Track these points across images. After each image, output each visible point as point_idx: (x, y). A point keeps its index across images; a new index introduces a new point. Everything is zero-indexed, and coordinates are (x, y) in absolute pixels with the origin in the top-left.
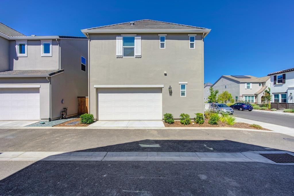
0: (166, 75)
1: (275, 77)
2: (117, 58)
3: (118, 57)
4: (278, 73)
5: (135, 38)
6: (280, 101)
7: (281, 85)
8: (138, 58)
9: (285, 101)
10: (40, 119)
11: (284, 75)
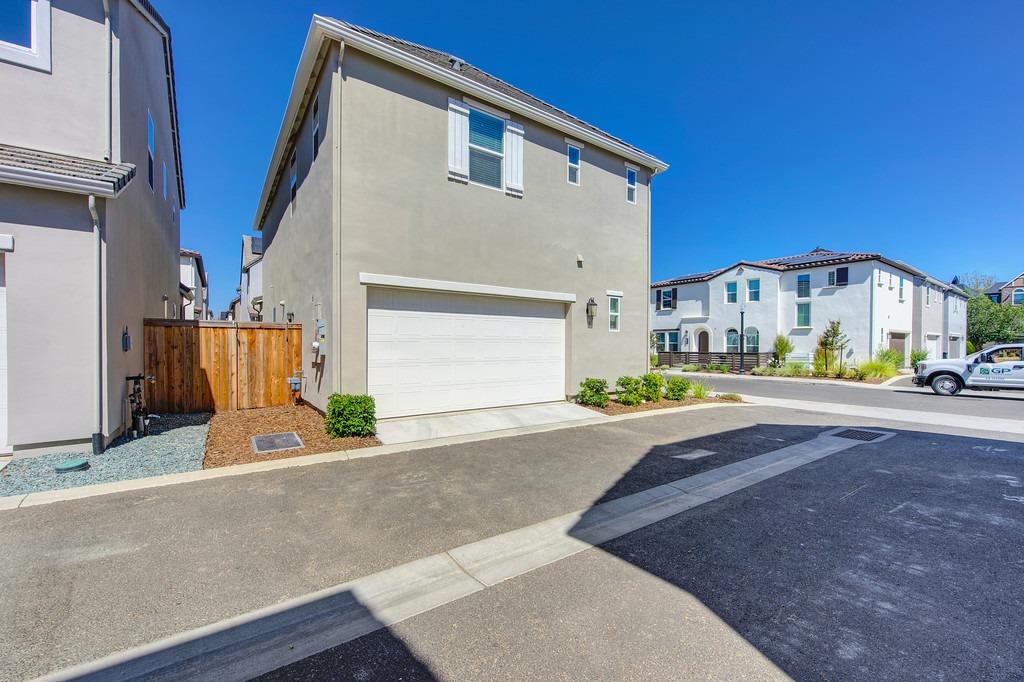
0: (580, 264)
1: (659, 292)
2: (450, 179)
3: (453, 177)
4: (664, 286)
5: (508, 127)
6: (667, 349)
7: (669, 313)
8: (515, 196)
9: (675, 347)
10: (10, 450)
11: (675, 290)
